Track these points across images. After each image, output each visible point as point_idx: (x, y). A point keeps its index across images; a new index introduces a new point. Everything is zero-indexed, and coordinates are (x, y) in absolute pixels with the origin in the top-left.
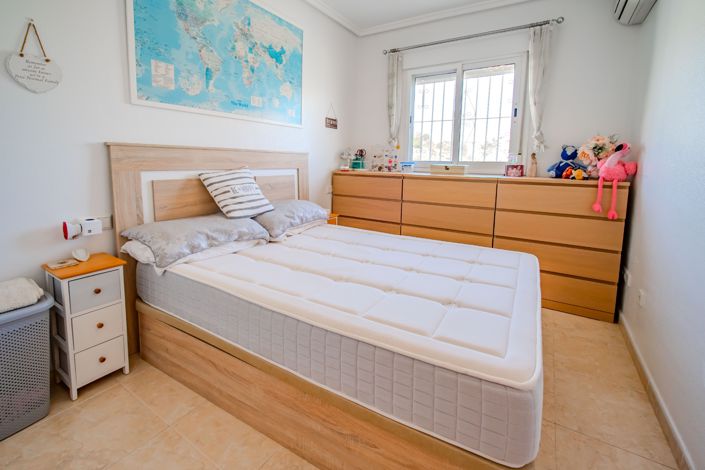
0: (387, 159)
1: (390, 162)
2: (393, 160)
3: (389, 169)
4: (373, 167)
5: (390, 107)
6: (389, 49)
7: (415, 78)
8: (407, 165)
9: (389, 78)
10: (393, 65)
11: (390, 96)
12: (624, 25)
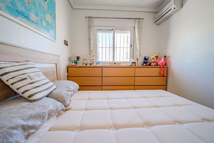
0: (90, 60)
1: (91, 62)
2: (92, 61)
3: (91, 64)
4: (83, 64)
5: (90, 39)
6: (88, 16)
7: (98, 30)
8: (98, 63)
9: (89, 28)
10: (90, 23)
11: (89, 35)
12: (156, 24)
